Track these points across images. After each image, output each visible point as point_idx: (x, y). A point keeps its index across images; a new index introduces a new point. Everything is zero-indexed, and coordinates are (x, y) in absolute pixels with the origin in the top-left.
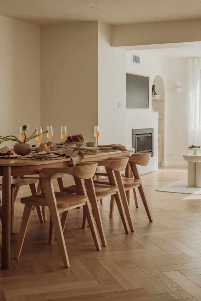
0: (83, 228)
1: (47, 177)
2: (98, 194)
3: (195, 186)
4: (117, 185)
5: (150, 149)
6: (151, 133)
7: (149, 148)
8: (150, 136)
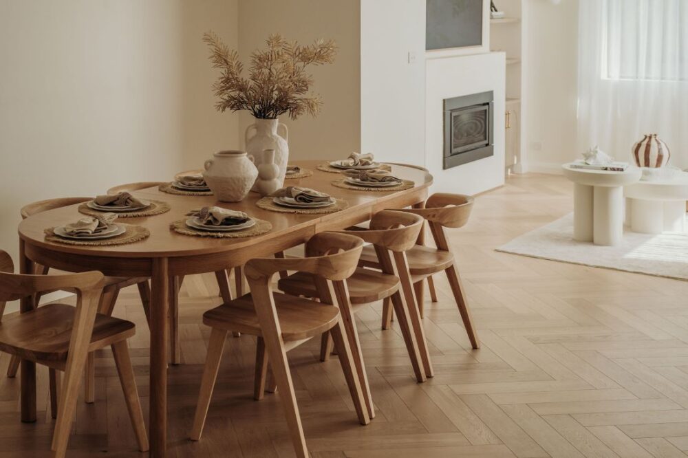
0: (322, 359)
1: (261, 277)
2: (356, 301)
3: (591, 241)
4: (397, 274)
5: (485, 139)
6: (488, 104)
7: (482, 137)
8: (486, 110)
